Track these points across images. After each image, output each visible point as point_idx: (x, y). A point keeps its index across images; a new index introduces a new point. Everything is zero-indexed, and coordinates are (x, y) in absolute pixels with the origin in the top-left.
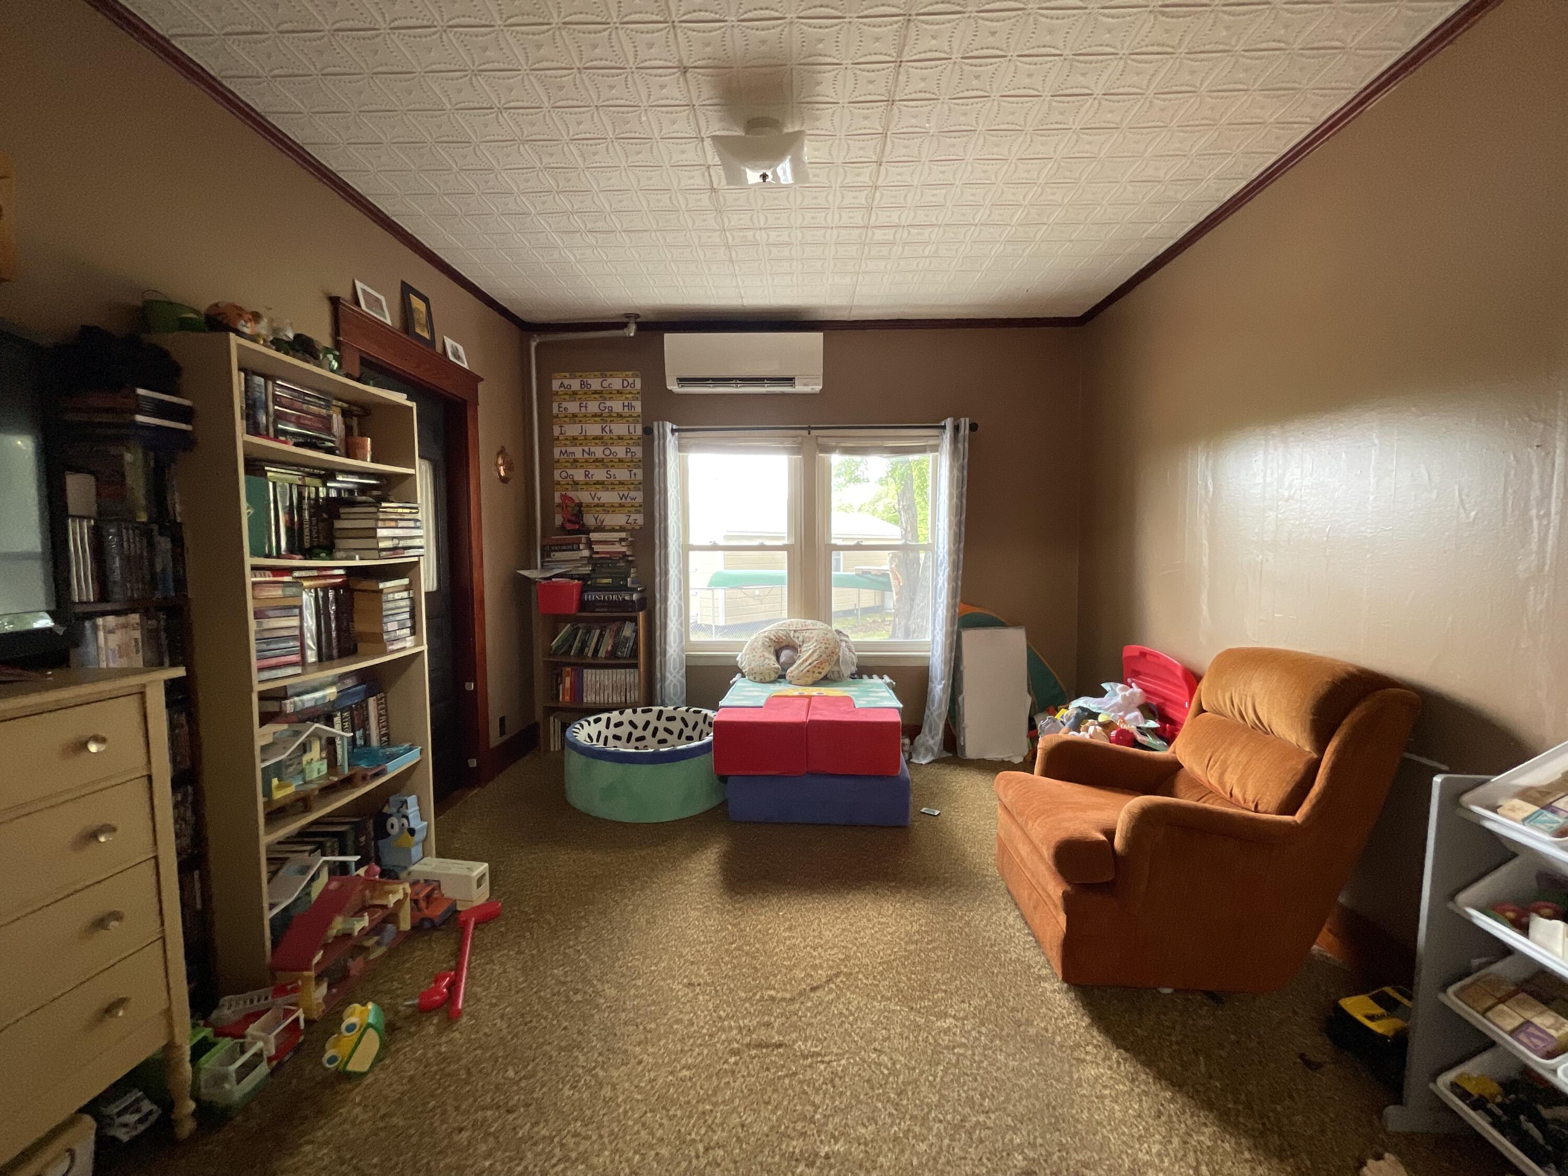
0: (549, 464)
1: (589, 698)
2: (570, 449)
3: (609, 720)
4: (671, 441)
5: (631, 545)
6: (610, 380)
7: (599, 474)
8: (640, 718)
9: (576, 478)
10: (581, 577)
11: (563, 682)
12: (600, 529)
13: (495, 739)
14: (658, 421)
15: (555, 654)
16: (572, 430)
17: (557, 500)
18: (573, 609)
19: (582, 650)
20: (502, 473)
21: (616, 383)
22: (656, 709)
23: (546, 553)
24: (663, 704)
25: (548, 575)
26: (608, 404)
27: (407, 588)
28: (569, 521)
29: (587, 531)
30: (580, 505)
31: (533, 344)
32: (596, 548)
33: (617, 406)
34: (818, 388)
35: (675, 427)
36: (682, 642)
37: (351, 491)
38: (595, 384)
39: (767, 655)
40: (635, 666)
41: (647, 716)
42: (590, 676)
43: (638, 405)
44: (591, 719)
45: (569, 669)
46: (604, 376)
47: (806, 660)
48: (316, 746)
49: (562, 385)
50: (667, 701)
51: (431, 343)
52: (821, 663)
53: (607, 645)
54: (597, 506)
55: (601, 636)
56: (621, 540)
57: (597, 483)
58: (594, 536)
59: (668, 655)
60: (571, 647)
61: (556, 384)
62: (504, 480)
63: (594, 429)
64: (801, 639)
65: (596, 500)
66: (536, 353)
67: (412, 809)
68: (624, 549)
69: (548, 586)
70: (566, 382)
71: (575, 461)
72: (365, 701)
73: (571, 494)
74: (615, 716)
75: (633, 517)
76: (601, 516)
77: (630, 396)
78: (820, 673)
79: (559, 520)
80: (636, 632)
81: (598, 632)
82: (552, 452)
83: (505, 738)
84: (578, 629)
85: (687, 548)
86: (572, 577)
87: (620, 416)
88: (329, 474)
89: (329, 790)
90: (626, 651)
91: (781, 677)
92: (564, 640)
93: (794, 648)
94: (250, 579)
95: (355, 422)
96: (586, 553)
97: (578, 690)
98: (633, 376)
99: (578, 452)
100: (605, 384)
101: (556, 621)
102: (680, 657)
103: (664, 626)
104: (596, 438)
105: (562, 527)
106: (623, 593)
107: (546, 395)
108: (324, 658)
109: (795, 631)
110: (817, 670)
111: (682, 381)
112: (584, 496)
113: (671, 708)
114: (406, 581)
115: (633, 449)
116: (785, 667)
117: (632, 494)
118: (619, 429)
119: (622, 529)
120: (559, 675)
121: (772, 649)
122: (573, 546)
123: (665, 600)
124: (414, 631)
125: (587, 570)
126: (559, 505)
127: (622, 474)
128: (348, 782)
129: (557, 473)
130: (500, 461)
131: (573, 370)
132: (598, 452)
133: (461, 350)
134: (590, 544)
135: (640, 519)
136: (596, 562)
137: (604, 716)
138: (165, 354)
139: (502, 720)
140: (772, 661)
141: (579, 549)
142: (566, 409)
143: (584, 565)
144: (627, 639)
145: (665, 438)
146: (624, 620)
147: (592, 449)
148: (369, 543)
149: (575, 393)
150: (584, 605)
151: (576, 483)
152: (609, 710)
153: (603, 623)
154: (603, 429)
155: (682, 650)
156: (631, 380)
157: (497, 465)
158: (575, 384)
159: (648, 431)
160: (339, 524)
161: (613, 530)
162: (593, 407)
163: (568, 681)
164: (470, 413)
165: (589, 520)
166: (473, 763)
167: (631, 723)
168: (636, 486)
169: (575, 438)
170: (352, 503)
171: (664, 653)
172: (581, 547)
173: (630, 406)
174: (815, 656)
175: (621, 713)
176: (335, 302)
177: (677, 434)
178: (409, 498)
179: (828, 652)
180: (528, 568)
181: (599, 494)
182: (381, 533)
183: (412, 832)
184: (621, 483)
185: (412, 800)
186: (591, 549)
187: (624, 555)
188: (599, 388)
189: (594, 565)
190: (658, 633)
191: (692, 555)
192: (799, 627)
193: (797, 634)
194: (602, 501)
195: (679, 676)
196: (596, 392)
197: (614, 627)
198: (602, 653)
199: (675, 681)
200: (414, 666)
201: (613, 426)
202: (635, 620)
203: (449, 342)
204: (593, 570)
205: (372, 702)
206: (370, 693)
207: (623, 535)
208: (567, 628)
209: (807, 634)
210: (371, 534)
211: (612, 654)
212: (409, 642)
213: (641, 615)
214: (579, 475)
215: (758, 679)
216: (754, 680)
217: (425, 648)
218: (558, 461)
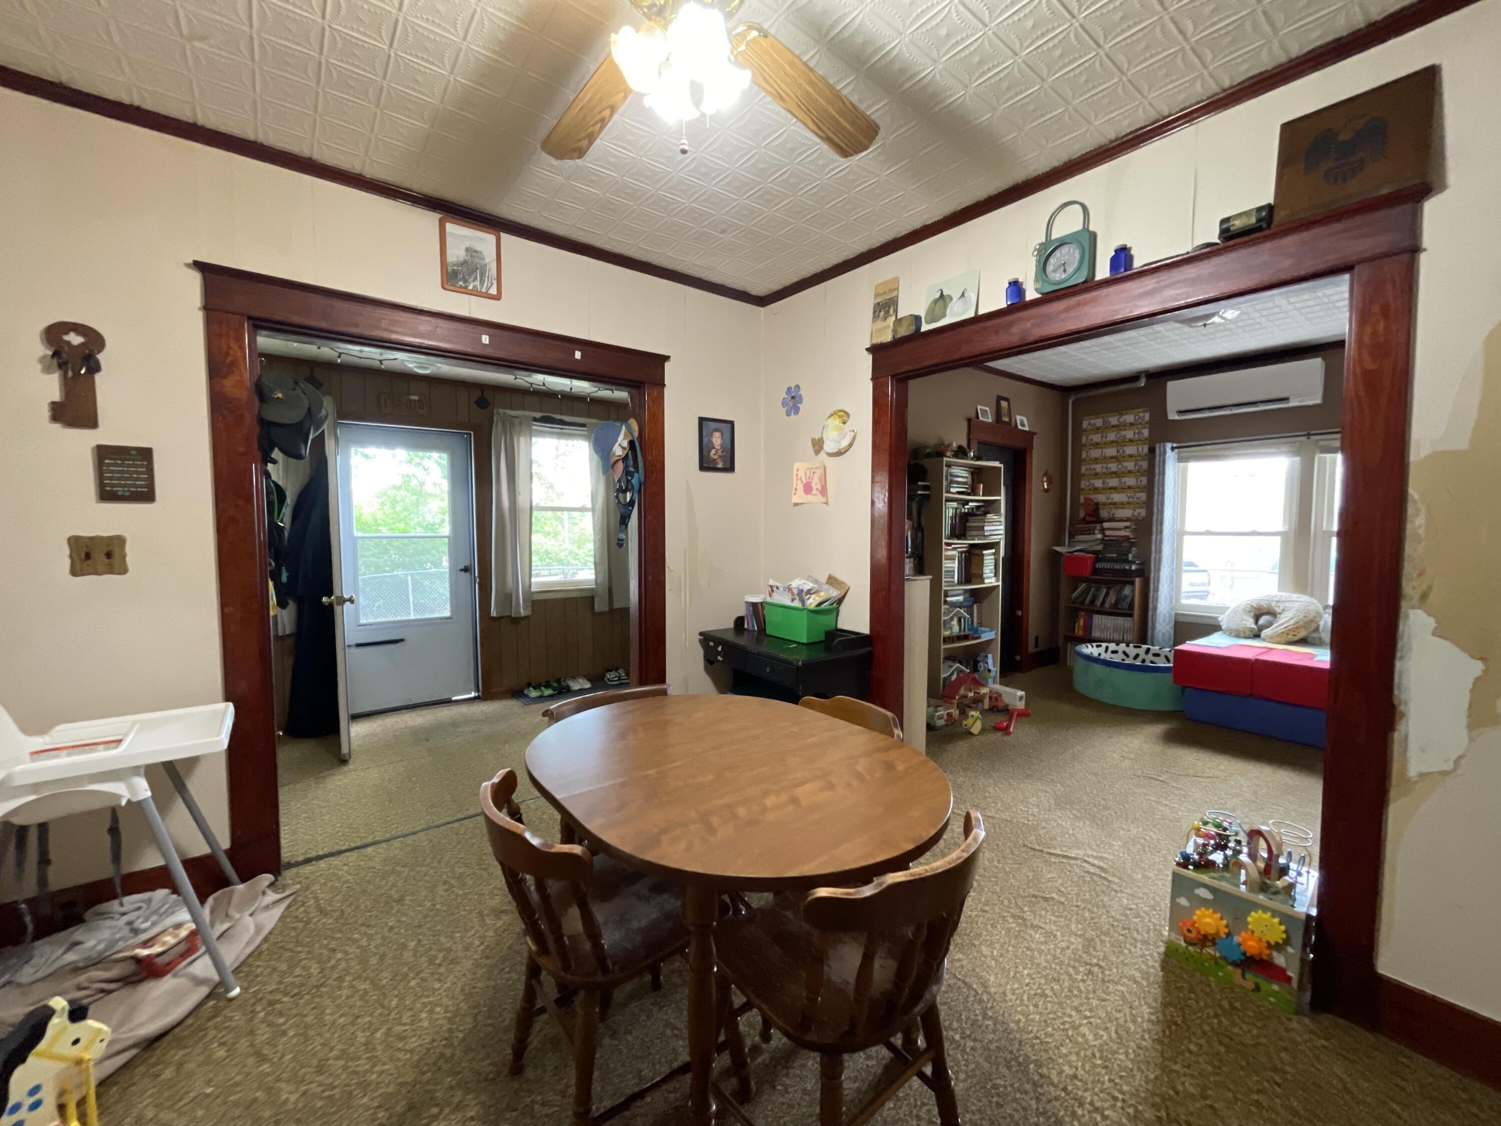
0: (1077, 477)
1: (1096, 634)
2: (1093, 466)
3: (1107, 648)
4: (1171, 456)
5: (1134, 531)
6: (1125, 417)
7: (1113, 482)
8: (1131, 650)
9: (1096, 486)
10: (1094, 552)
11: (1078, 622)
12: (1112, 520)
13: (1031, 649)
14: (1160, 442)
15: (1074, 602)
16: (1095, 453)
17: (1082, 500)
18: (1087, 573)
19: (1092, 602)
20: (1046, 487)
21: (1129, 418)
22: (1145, 647)
23: (1071, 536)
24: (1153, 645)
25: (1072, 550)
26: (1123, 433)
27: (994, 554)
28: (1089, 515)
29: (1101, 521)
30: (1097, 504)
31: (1071, 401)
32: (1107, 533)
33: (1129, 434)
34: (1318, 401)
35: (1175, 445)
36: (1171, 602)
37: (972, 509)
38: (1114, 420)
39: (1245, 617)
40: (1131, 615)
41: (1137, 651)
42: (1097, 619)
43: (1146, 432)
44: (1094, 644)
45: (1082, 613)
46: (1121, 415)
47: (1282, 624)
48: (956, 619)
49: (1089, 424)
50: (1155, 643)
51: (1009, 423)
52: (1297, 628)
53: (1112, 599)
54: (1110, 504)
55: (1107, 594)
56: (1126, 527)
57: (1111, 488)
58: (1106, 525)
59: (1158, 611)
60: (1086, 598)
61: (1085, 424)
62: (1047, 491)
63: (1111, 452)
64: (1281, 608)
65: (1110, 501)
66: (1073, 407)
67: (990, 661)
68: (1128, 534)
69: (1072, 559)
70: (1092, 422)
71: (1096, 474)
72: (972, 605)
73: (1091, 497)
74: (1112, 647)
75: (1138, 511)
76: (1113, 511)
77: (1140, 426)
78: (1294, 635)
79: (1082, 514)
80: (1133, 591)
81: (1105, 591)
82: (1080, 469)
83: (1038, 649)
84: (1091, 587)
85: (1181, 534)
86: (1088, 552)
87: (1131, 440)
88: (967, 502)
89: (960, 638)
90: (1125, 605)
91: (1257, 636)
92: (1081, 595)
93: (1273, 614)
94: (944, 547)
95: (975, 477)
96: (1099, 536)
97: (1088, 627)
98: (1144, 412)
99: (1098, 468)
100: (1121, 420)
101: (1076, 581)
102: (1170, 614)
103: (1157, 589)
104: (1112, 457)
105: (1084, 518)
106: (1124, 565)
107: (1078, 431)
108: (960, 583)
109: (1277, 602)
110: (1292, 633)
111: (1181, 412)
112: (1101, 498)
113: (1157, 648)
114: (993, 551)
115: (1140, 463)
116: (1261, 629)
117: (1138, 495)
118: (1130, 450)
119: (1128, 520)
120: (1077, 616)
121: (1252, 614)
122: (1091, 532)
123: (1158, 570)
124: (996, 575)
125: (1100, 547)
126: (1083, 504)
127: (1130, 481)
128: (966, 638)
129: (1083, 483)
130: (1045, 479)
131: (1097, 413)
132: (1113, 467)
133: (1025, 419)
134: (1103, 530)
135: (1143, 512)
136: (1107, 543)
137: (1104, 645)
138: (922, 467)
139: (1037, 638)
140: (1250, 623)
141: (1094, 534)
142: (1091, 440)
143: (1098, 544)
144: (1126, 597)
145: (1165, 453)
146: (1125, 583)
147: (1109, 465)
148: (981, 532)
149: (1098, 428)
150: (1095, 571)
151: (1096, 489)
152: (1109, 641)
153: (1110, 584)
154: (1118, 451)
155: (1172, 609)
156: (1141, 415)
157: (1043, 482)
158: (1099, 422)
159: (1152, 450)
160: (969, 524)
161: (1121, 520)
162: (1112, 436)
163: (1082, 622)
164: (1028, 455)
165: (1104, 514)
166: (1018, 658)
167: (1125, 653)
168: (1141, 489)
169: (1096, 459)
170: (974, 515)
171: (1155, 608)
172: (1096, 532)
173: (1140, 433)
174: (1292, 622)
175: (1117, 645)
176: (969, 421)
177: (1176, 450)
178: (997, 512)
179: (1306, 620)
180: (1059, 545)
181: (1112, 496)
182: (986, 528)
183: (989, 671)
184: (1130, 487)
185: (990, 656)
186: (1103, 534)
187: (1128, 538)
188: (1116, 423)
189: (1105, 545)
190: (1151, 595)
191: (1187, 539)
192: (1283, 599)
193: (1278, 604)
194: (1114, 500)
195: (1168, 628)
196: (1114, 426)
197: (1118, 587)
198: (1107, 605)
199: (1164, 631)
200: (996, 591)
201: (1125, 448)
202: (1132, 583)
203: (1018, 418)
204: (1104, 548)
205: (975, 606)
206: (975, 602)
207: (1128, 524)
208: (1083, 586)
209: (1287, 605)
210: (982, 528)
211: (1116, 605)
212: (993, 580)
213: (1137, 581)
214: (1098, 483)
215: (1233, 634)
216: (1230, 635)
217: (1000, 583)
218: (1084, 475)
